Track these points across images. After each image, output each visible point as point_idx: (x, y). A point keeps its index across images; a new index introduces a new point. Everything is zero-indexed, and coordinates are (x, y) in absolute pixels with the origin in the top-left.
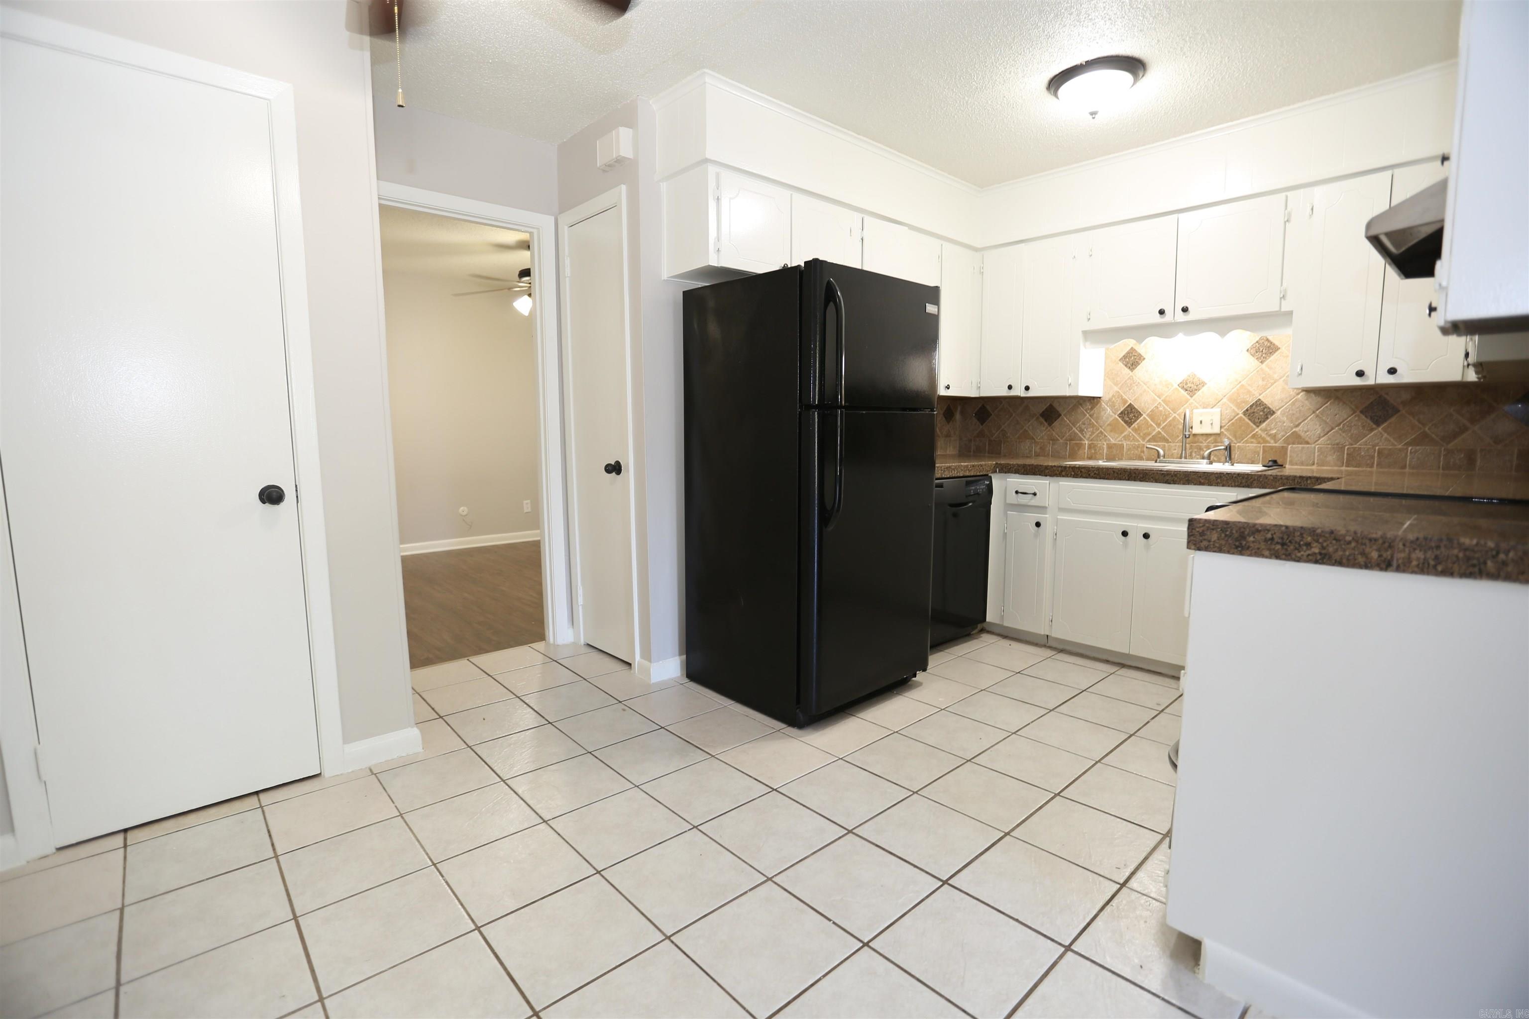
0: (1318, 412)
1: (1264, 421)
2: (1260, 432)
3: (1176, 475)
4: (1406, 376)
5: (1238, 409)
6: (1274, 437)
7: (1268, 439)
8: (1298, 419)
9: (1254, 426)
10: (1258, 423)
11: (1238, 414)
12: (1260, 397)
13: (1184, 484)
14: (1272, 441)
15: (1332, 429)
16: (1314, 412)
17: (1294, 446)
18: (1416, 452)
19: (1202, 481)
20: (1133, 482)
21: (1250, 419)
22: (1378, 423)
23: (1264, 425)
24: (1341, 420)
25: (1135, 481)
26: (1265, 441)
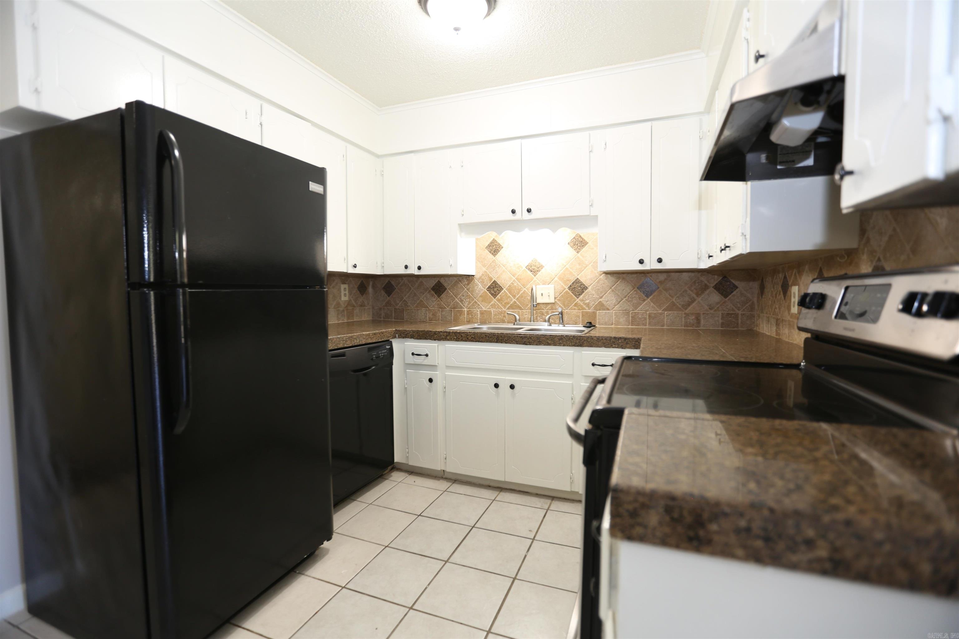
0: (613, 288)
1: (581, 294)
2: (579, 301)
3: (530, 338)
4: (668, 265)
5: (565, 285)
6: (588, 305)
7: (584, 306)
8: (601, 292)
9: (576, 298)
10: (578, 296)
11: (565, 289)
12: (578, 277)
13: (537, 345)
14: (587, 308)
15: (622, 300)
16: (611, 288)
17: (600, 311)
18: (669, 315)
19: (549, 342)
20: (500, 344)
21: (572, 293)
22: (648, 296)
23: (581, 297)
24: (627, 294)
25: (502, 343)
26: (584, 309)
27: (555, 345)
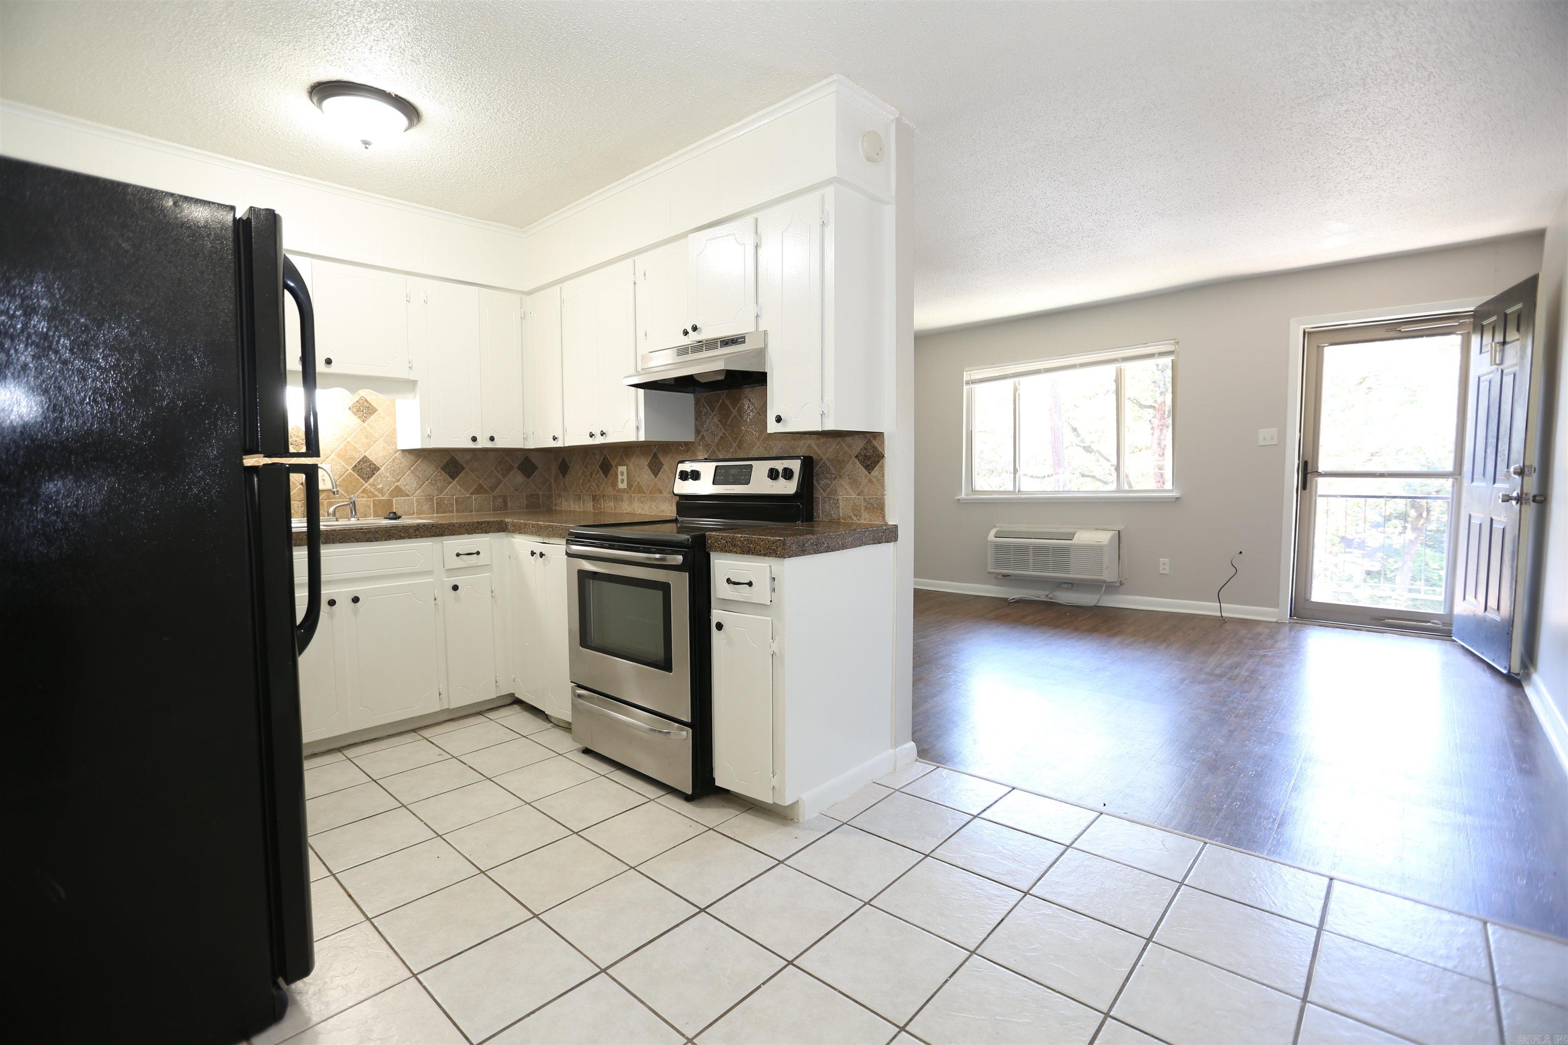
0: (412, 468)
1: (371, 477)
2: (368, 487)
5: (347, 465)
6: (381, 491)
7: (376, 493)
8: (398, 474)
9: (364, 482)
10: (366, 479)
11: (348, 470)
12: (366, 454)
13: (385, 540)
14: (380, 495)
15: (424, 483)
16: (410, 469)
17: (398, 498)
18: (477, 498)
19: (403, 535)
20: (332, 545)
21: (358, 475)
22: (453, 478)
23: (371, 480)
24: (429, 476)
25: (334, 543)
26: (376, 496)
27: (411, 538)
